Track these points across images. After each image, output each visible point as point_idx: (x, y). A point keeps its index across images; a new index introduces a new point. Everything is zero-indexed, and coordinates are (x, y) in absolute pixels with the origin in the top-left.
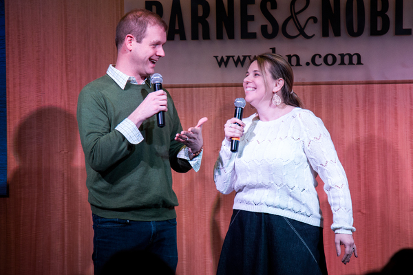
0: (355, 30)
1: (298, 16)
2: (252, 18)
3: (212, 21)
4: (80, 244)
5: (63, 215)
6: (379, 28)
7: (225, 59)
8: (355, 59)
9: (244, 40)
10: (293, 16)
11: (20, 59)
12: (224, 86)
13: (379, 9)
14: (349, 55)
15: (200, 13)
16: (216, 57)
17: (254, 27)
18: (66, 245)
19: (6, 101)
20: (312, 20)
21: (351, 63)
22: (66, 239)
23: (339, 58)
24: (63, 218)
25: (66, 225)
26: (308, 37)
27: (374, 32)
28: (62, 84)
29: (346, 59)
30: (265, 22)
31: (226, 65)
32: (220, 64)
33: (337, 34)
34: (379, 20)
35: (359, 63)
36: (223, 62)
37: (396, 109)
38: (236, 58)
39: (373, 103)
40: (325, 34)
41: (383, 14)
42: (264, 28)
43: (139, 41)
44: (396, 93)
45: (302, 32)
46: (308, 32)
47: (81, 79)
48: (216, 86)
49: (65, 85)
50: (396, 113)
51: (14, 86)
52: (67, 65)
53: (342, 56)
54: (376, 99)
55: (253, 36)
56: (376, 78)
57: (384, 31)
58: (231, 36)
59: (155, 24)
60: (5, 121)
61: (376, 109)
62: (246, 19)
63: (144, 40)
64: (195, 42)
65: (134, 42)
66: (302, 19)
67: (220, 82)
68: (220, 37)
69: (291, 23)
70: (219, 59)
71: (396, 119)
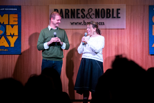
0: (103, 17)
1: (90, 13)
2: (79, 13)
3: (70, 14)
4: (38, 66)
5: (34, 59)
6: (108, 16)
7: (73, 23)
8: (103, 23)
9: (77, 19)
10: (89, 13)
11: (25, 22)
12: (72, 29)
13: (108, 12)
14: (101, 22)
15: (67, 12)
16: (71, 22)
17: (80, 16)
18: (35, 66)
19: (21, 32)
20: (93, 14)
21: (102, 24)
22: (35, 65)
23: (99, 23)
24: (34, 60)
25: (35, 61)
26: (92, 18)
27: (107, 17)
28: (34, 28)
29: (101, 23)
30: (82, 14)
31: (73, 24)
32: (71, 24)
33: (99, 17)
34: (108, 14)
35: (104, 24)
36: (72, 24)
37: (112, 35)
38: (75, 23)
39: (107, 34)
40: (96, 18)
41: (109, 13)
42: (82, 16)
43: (54, 19)
44: (112, 32)
45: (91, 17)
46: (92, 17)
47: (39, 27)
48: (71, 29)
49: (35, 28)
50: (112, 36)
51: (23, 29)
52: (36, 24)
53: (100, 23)
54: (107, 33)
55: (79, 18)
56: (108, 28)
57: (110, 17)
58: (74, 18)
59: (57, 15)
60: (21, 37)
61: (107, 35)
62: (78, 14)
63: (55, 19)
64: (66, 19)
65: (53, 20)
66: (91, 14)
67: (71, 28)
68: (71, 18)
69: (88, 15)
70: (71, 23)
71: (112, 38)
